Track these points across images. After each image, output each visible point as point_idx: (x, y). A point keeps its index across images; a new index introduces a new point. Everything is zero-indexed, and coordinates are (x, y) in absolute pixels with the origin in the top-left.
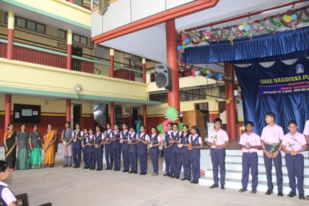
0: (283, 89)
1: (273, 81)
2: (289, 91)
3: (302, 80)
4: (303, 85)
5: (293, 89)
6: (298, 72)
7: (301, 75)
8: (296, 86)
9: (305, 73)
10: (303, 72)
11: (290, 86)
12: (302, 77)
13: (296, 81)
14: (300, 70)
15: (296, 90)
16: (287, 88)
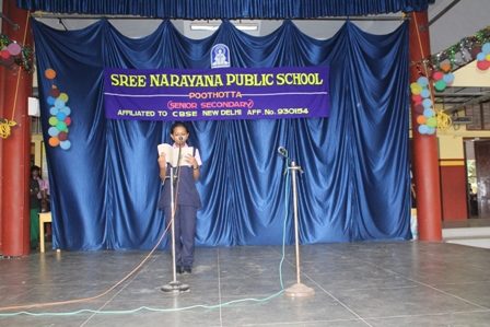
0: (175, 105)
1: (148, 81)
2: (189, 114)
3: (225, 88)
4: (225, 100)
5: (200, 110)
6: (214, 65)
7: (223, 72)
8: (208, 100)
9: (233, 69)
10: (227, 64)
11: (194, 100)
12: (224, 80)
13: (209, 89)
14: (220, 59)
15: (207, 113)
16: (184, 105)
